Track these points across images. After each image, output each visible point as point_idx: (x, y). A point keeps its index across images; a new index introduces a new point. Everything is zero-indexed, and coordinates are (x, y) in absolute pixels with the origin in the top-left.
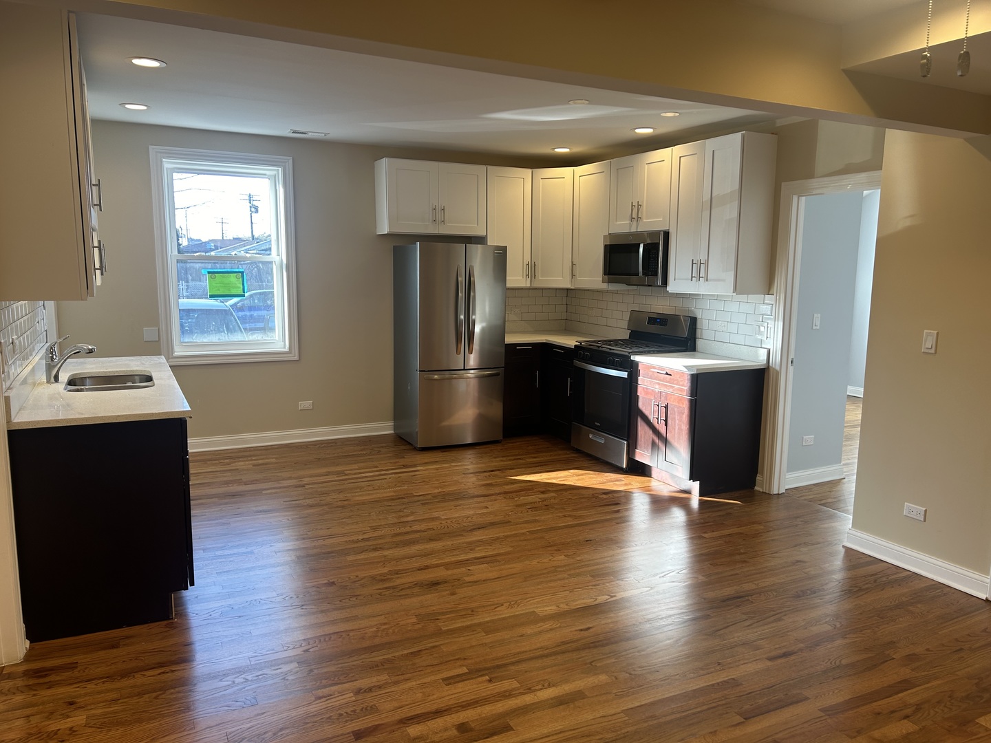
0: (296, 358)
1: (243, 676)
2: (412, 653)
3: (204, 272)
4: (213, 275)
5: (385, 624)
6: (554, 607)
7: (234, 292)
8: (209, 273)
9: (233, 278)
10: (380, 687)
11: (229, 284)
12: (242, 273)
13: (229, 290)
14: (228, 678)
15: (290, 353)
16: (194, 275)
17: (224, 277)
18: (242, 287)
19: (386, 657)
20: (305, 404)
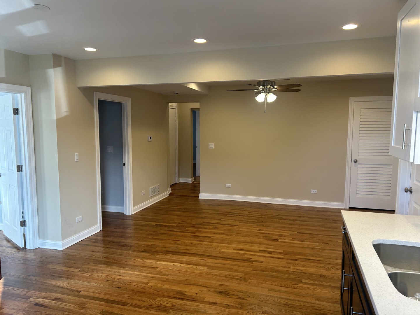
1: (322, 284)
2: (263, 271)
5: (261, 283)
6: (198, 268)
10: (282, 267)
14: (328, 285)
19: (272, 273)
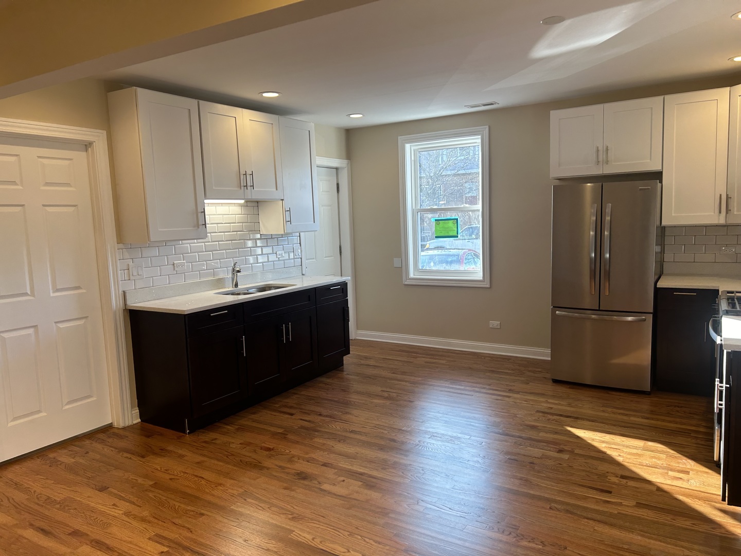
0: (488, 286)
3: (433, 220)
4: (438, 222)
7: (451, 234)
8: (436, 220)
9: (450, 224)
11: (448, 228)
12: (457, 219)
13: (448, 232)
15: (484, 282)
16: (428, 222)
17: (444, 223)
18: (456, 229)
20: (495, 323)
